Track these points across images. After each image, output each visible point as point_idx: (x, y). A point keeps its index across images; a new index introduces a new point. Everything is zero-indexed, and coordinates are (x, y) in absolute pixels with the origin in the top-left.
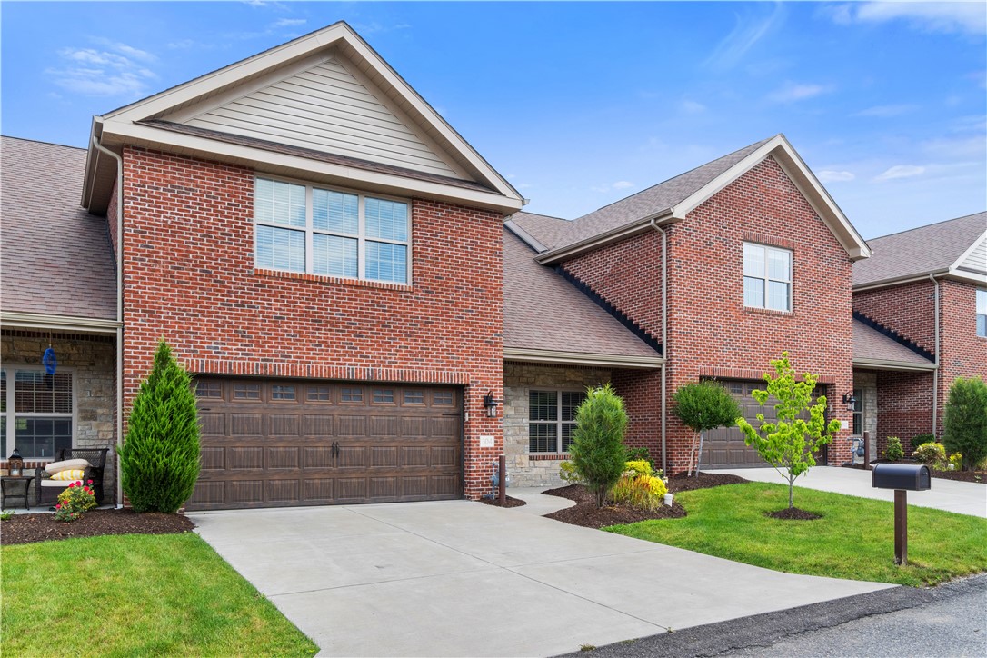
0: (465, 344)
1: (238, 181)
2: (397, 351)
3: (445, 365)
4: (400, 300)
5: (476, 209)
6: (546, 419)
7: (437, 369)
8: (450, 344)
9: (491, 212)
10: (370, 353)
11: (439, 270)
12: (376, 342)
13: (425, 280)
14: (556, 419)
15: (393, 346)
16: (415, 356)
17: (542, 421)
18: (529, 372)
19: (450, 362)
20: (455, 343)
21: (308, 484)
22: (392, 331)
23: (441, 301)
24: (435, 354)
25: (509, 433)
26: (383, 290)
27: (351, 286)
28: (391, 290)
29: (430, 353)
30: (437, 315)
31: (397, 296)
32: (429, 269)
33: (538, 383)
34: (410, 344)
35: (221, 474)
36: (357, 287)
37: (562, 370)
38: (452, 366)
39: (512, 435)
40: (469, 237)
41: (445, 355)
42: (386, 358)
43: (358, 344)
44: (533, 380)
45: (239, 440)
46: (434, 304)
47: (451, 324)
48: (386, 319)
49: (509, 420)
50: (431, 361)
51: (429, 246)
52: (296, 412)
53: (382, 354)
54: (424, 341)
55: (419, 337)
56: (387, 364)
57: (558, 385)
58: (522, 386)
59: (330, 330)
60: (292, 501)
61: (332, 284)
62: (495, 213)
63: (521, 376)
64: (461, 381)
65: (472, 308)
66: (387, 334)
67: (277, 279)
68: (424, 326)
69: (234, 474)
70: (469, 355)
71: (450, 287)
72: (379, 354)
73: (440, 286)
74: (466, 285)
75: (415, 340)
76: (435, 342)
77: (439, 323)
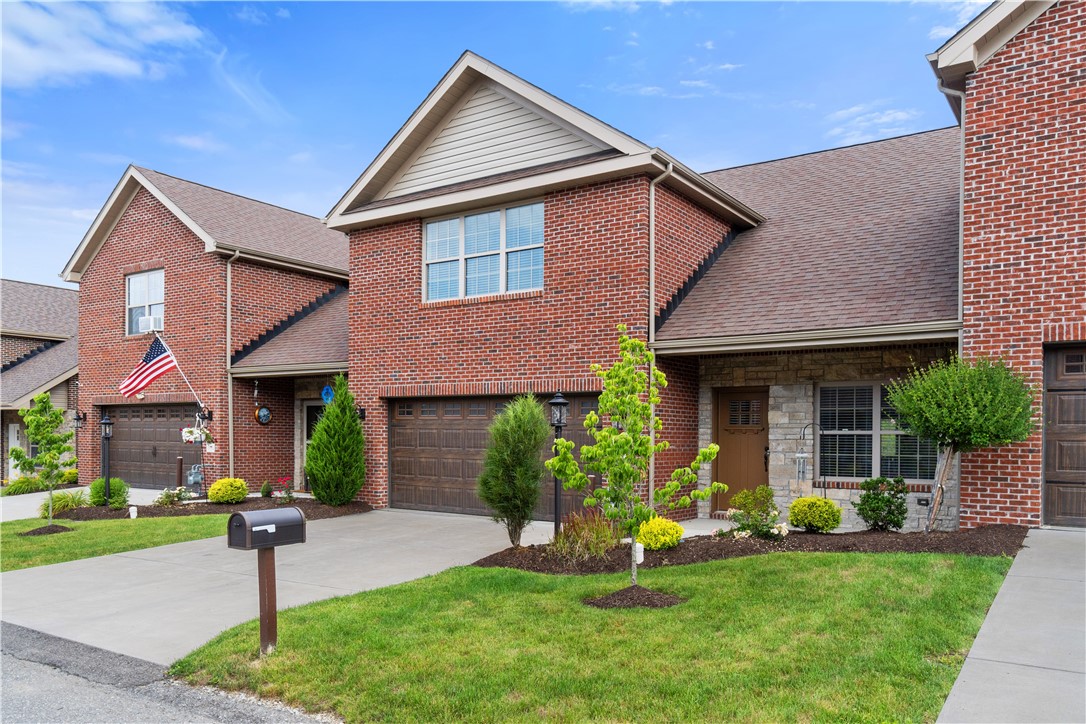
0: (597, 344)
1: (411, 232)
2: (527, 361)
3: (575, 372)
4: (530, 308)
5: (612, 181)
6: (851, 429)
7: (566, 377)
8: (580, 347)
9: (630, 178)
10: (502, 367)
11: (569, 266)
12: (508, 354)
13: (554, 280)
14: (871, 428)
15: (522, 357)
16: (544, 364)
17: (845, 431)
18: (815, 362)
19: (580, 367)
20: (585, 345)
21: (469, 494)
22: (522, 341)
23: (570, 299)
24: (564, 361)
25: (780, 448)
26: (513, 300)
27: (487, 303)
28: (521, 299)
29: (558, 360)
30: (566, 317)
31: (527, 304)
32: (558, 267)
33: (828, 377)
34: (539, 352)
35: (412, 479)
36: (492, 302)
37: (874, 354)
38: (583, 371)
39: (784, 452)
40: (603, 218)
41: (575, 360)
42: (516, 370)
43: (493, 359)
44: (821, 372)
45: (423, 451)
46: (564, 304)
47: (581, 324)
48: (517, 330)
49: (780, 431)
50: (559, 368)
51: (559, 242)
52: (461, 427)
53: (514, 366)
54: (553, 347)
55: (548, 343)
56: (517, 376)
57: (866, 377)
58: (801, 383)
59: (471, 349)
60: (457, 509)
61: (472, 305)
62: (635, 177)
63: (801, 369)
64: (593, 388)
65: (606, 300)
66: (518, 346)
67: (433, 309)
68: (553, 331)
69: (421, 480)
70: (601, 357)
71: (580, 281)
72: (510, 366)
73: (570, 283)
74: (598, 275)
75: (544, 348)
76: (564, 347)
77: (568, 325)
